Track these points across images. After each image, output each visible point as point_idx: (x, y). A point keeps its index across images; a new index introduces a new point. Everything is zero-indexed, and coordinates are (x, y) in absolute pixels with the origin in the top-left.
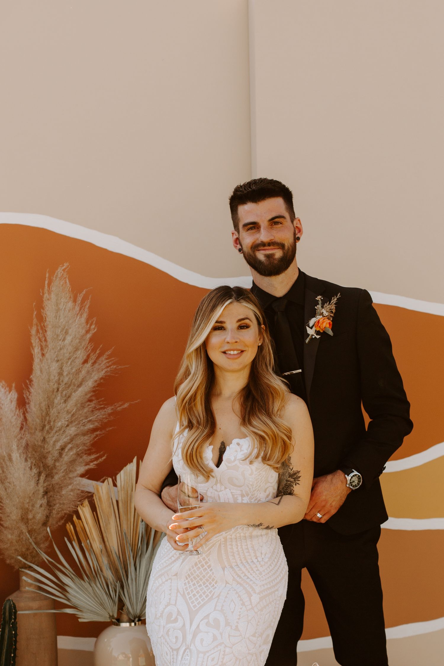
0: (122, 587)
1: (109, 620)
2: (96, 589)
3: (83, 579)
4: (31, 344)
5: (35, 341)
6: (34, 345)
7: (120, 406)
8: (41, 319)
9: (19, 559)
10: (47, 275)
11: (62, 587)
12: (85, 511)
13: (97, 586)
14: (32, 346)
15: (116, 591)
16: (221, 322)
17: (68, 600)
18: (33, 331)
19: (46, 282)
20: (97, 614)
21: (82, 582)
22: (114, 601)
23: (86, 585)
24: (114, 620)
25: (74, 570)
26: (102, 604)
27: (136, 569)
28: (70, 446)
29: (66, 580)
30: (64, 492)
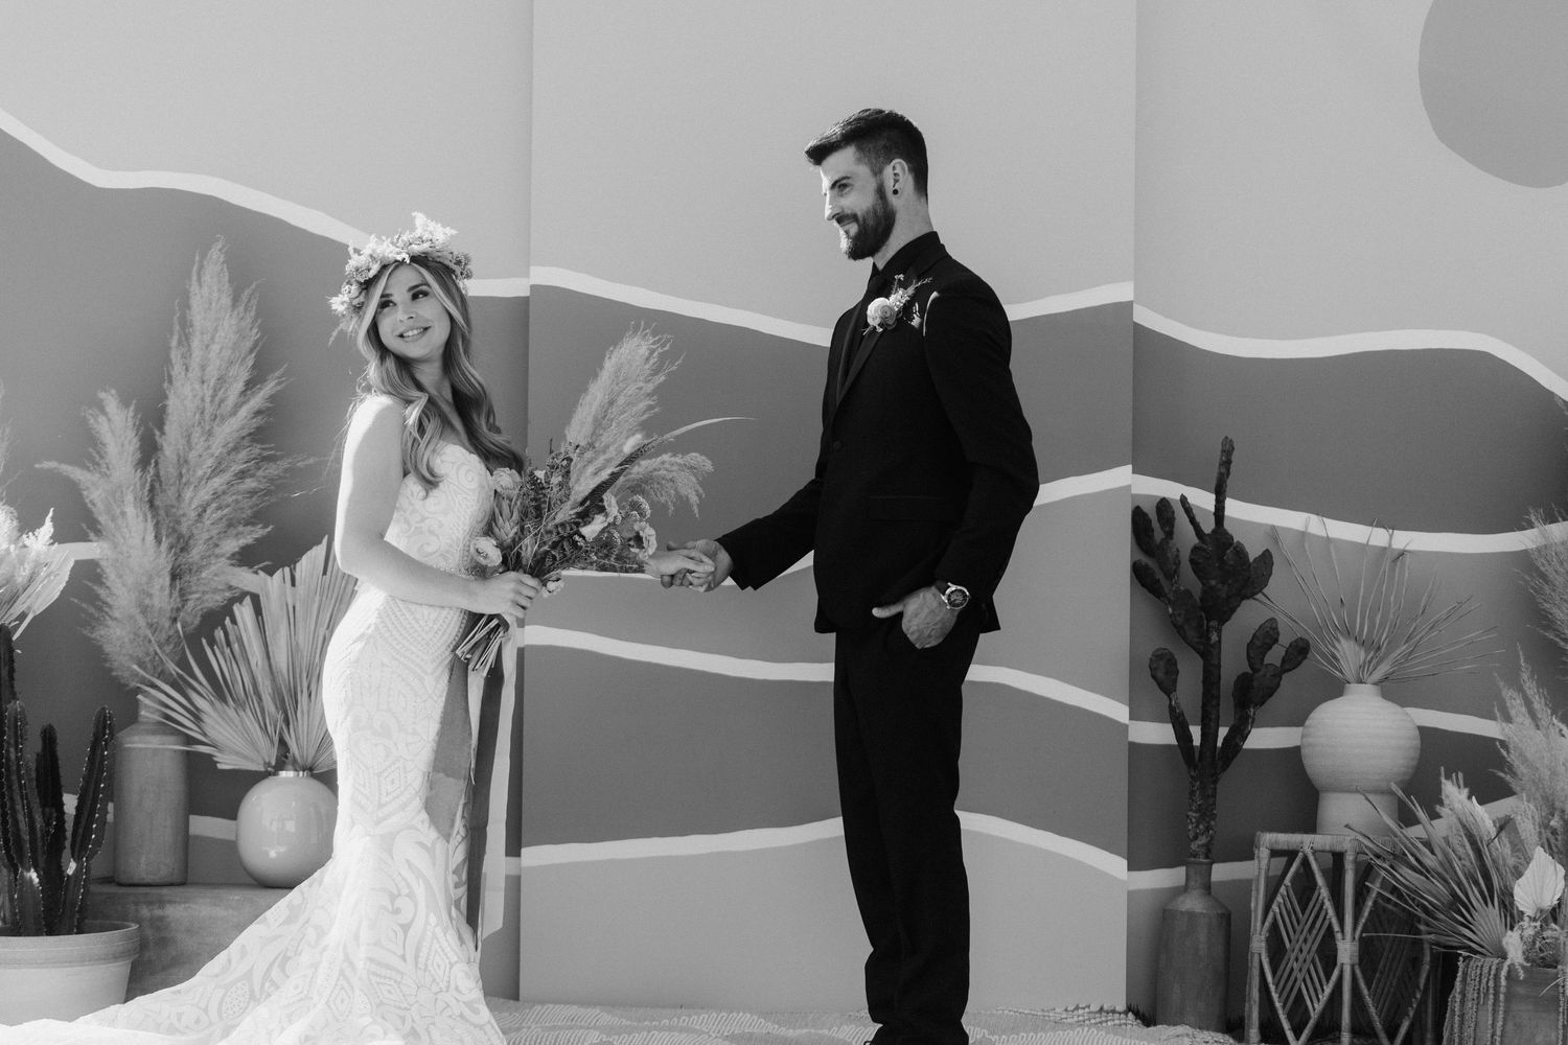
0: (287, 722)
1: (263, 770)
2: (246, 719)
3: (226, 703)
4: (170, 360)
5: (175, 355)
6: (174, 361)
7: (303, 460)
8: (185, 324)
9: (135, 670)
10: (197, 258)
11: (196, 716)
12: (244, 612)
13: (246, 714)
14: (171, 364)
15: (275, 727)
16: (388, 295)
17: (205, 735)
18: (174, 343)
19: (195, 268)
20: (245, 757)
21: (226, 707)
22: (272, 742)
23: (231, 713)
24: (269, 769)
25: (213, 689)
26: (253, 744)
27: (310, 695)
28: (214, 505)
29: (200, 702)
30: (204, 575)
